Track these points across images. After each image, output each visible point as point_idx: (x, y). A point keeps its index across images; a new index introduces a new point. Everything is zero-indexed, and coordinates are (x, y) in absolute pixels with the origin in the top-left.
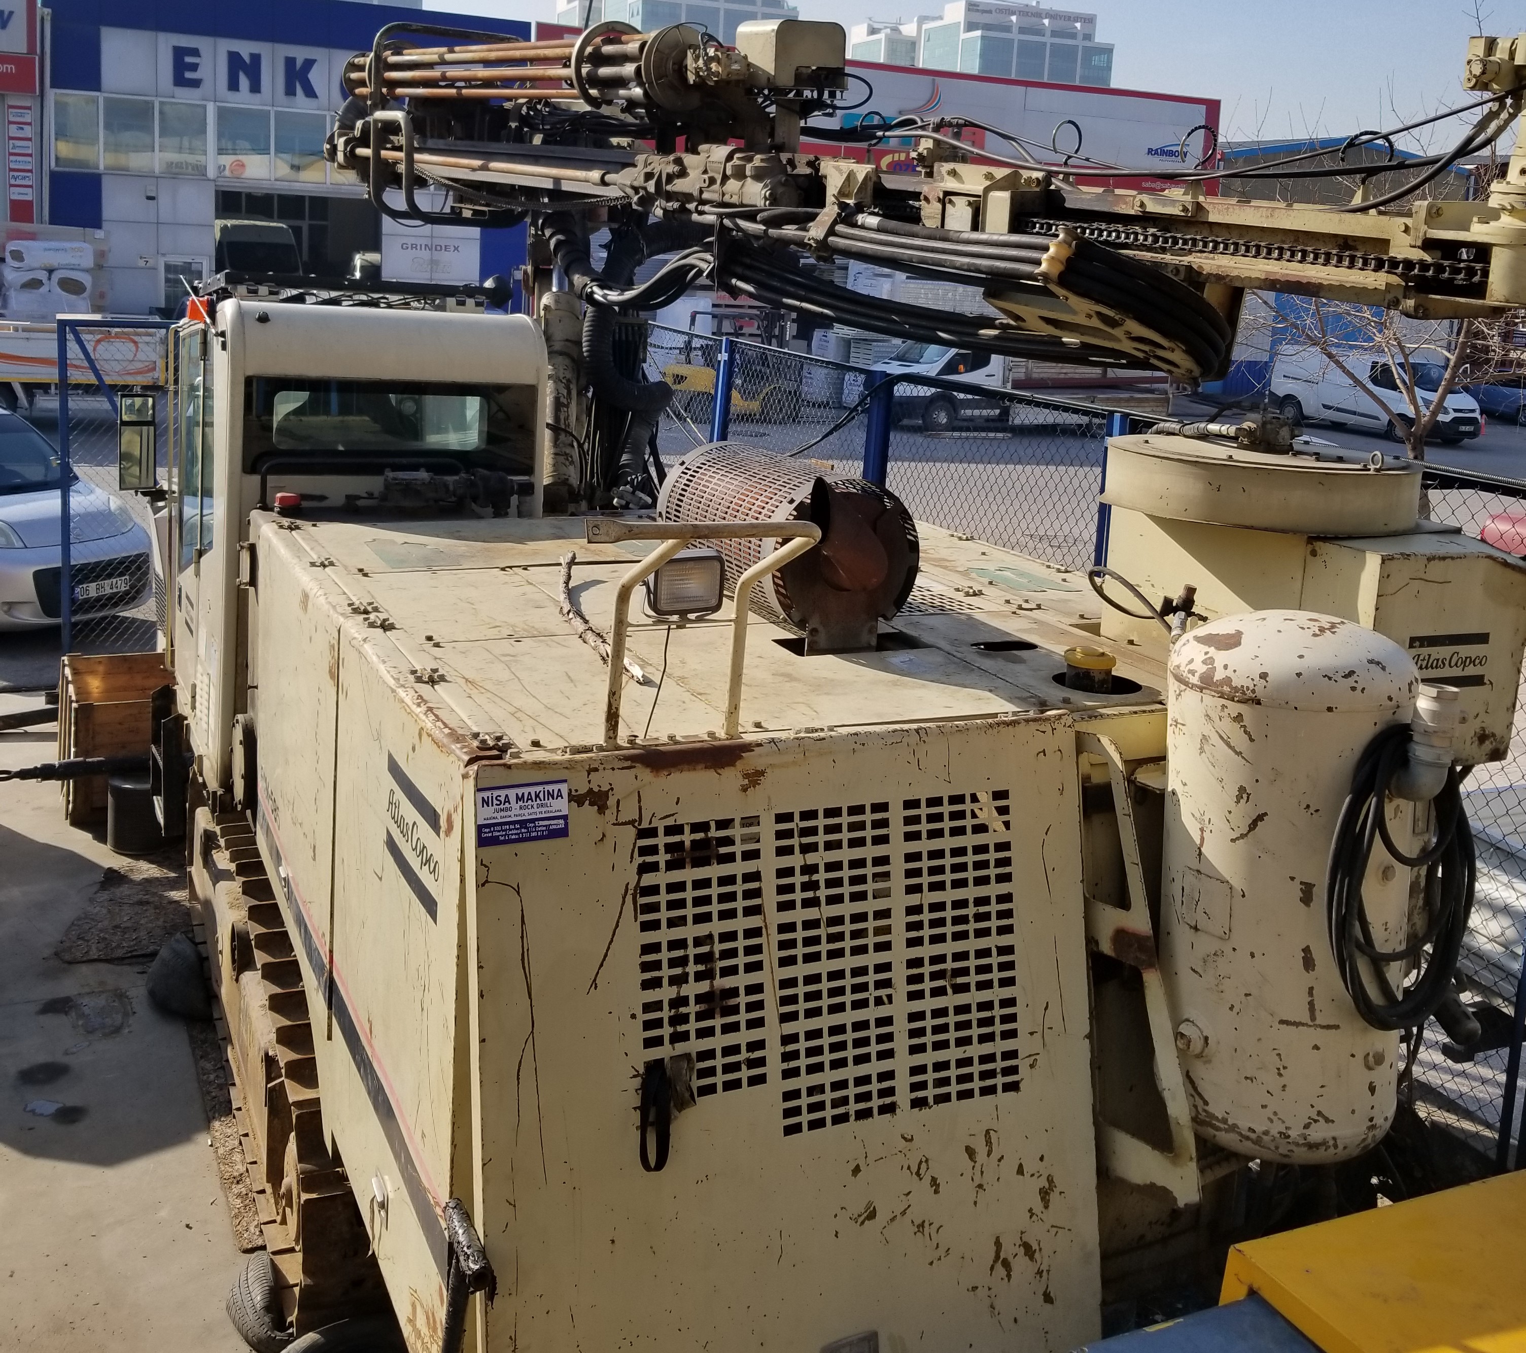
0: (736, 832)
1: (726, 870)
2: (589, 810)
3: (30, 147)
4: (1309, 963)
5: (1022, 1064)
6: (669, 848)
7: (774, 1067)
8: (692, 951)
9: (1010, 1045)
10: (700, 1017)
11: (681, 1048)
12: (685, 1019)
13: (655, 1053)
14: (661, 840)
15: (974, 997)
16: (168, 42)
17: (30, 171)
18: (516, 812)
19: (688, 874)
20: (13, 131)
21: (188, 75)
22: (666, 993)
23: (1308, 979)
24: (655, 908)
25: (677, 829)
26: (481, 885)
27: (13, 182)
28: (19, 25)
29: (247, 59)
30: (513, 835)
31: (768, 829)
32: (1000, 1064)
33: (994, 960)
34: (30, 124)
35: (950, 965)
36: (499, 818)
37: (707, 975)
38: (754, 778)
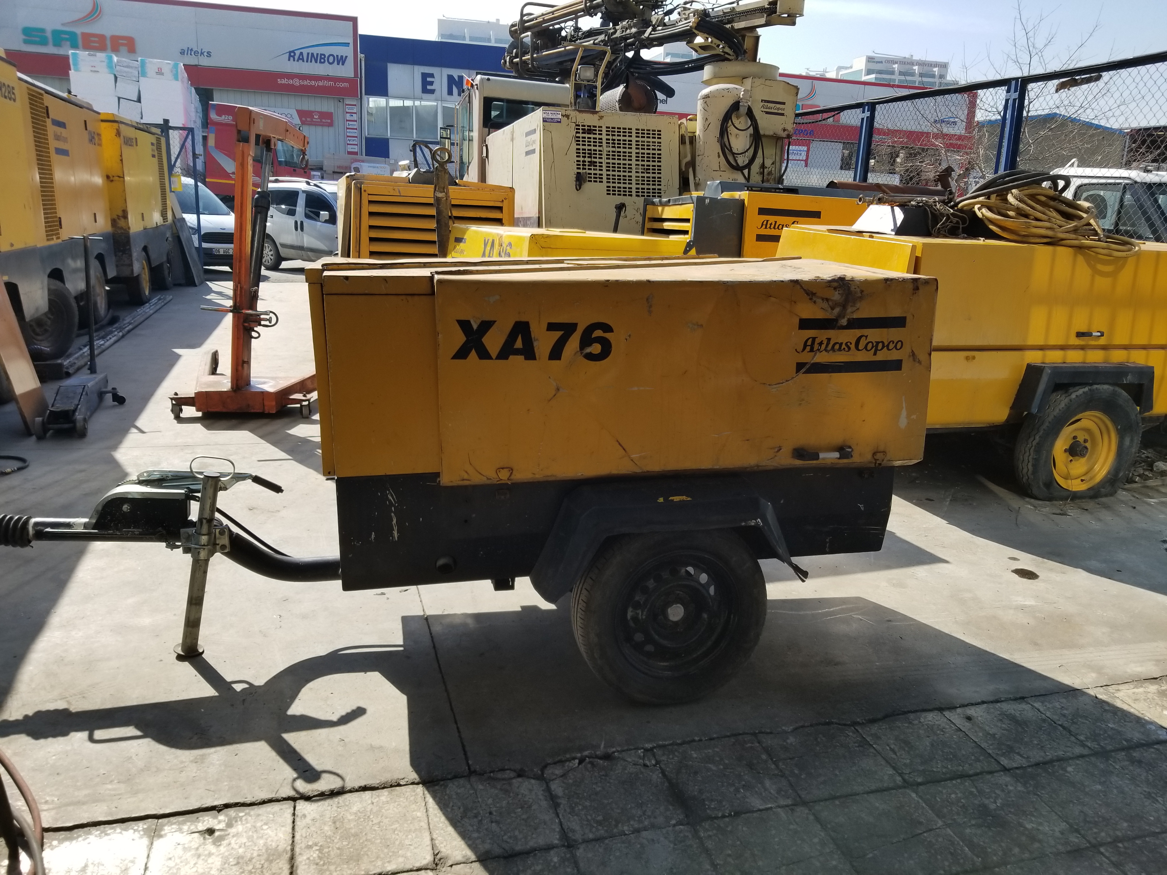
0: (597, 129)
1: (595, 136)
2: (565, 118)
3: (356, 125)
4: (719, 156)
5: (662, 192)
6: (582, 129)
7: (605, 180)
8: (587, 152)
9: (659, 187)
10: (589, 166)
11: (584, 171)
12: (585, 165)
13: (579, 171)
14: (581, 127)
15: (651, 175)
16: (419, 70)
17: (356, 137)
18: (550, 116)
19: (586, 135)
20: (348, 117)
21: (429, 87)
22: (581, 159)
23: (719, 160)
24: (579, 141)
25: (584, 126)
26: (544, 130)
27: (348, 142)
28: (350, 62)
29: (457, 79)
30: (550, 120)
31: (604, 129)
32: (657, 191)
33: (656, 168)
34: (356, 113)
35: (646, 167)
36: (547, 117)
37: (590, 157)
38: (601, 117)
